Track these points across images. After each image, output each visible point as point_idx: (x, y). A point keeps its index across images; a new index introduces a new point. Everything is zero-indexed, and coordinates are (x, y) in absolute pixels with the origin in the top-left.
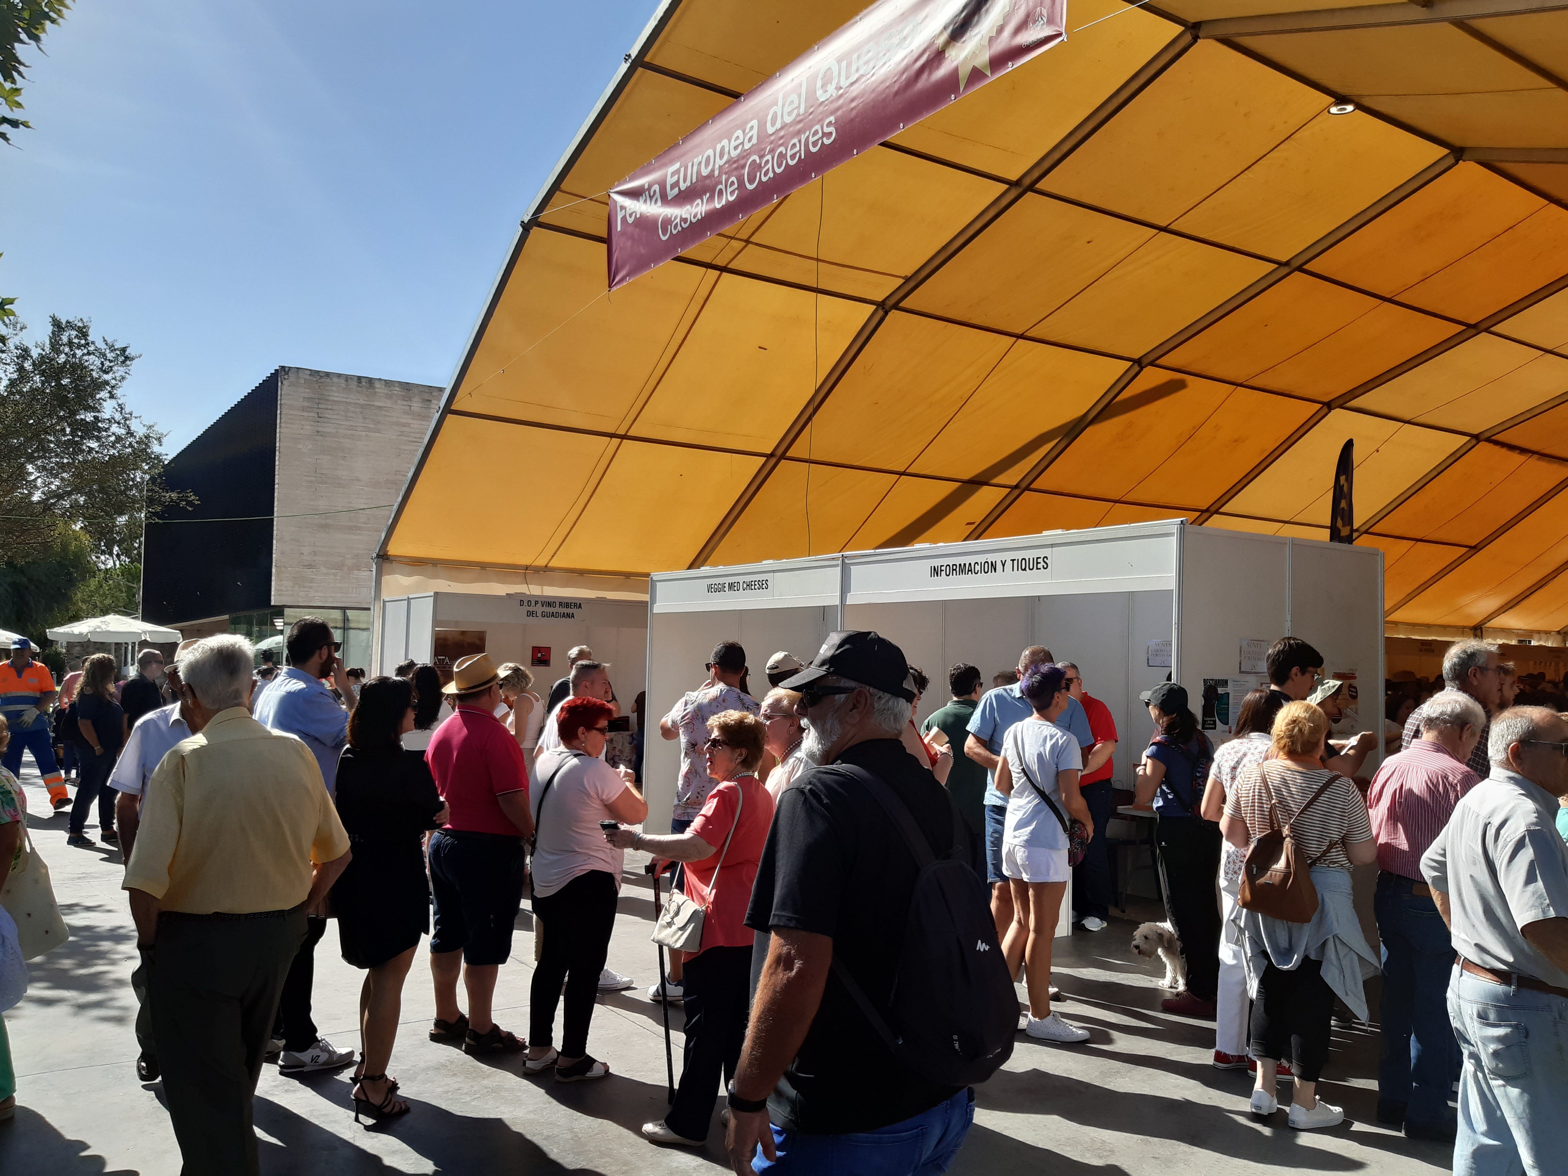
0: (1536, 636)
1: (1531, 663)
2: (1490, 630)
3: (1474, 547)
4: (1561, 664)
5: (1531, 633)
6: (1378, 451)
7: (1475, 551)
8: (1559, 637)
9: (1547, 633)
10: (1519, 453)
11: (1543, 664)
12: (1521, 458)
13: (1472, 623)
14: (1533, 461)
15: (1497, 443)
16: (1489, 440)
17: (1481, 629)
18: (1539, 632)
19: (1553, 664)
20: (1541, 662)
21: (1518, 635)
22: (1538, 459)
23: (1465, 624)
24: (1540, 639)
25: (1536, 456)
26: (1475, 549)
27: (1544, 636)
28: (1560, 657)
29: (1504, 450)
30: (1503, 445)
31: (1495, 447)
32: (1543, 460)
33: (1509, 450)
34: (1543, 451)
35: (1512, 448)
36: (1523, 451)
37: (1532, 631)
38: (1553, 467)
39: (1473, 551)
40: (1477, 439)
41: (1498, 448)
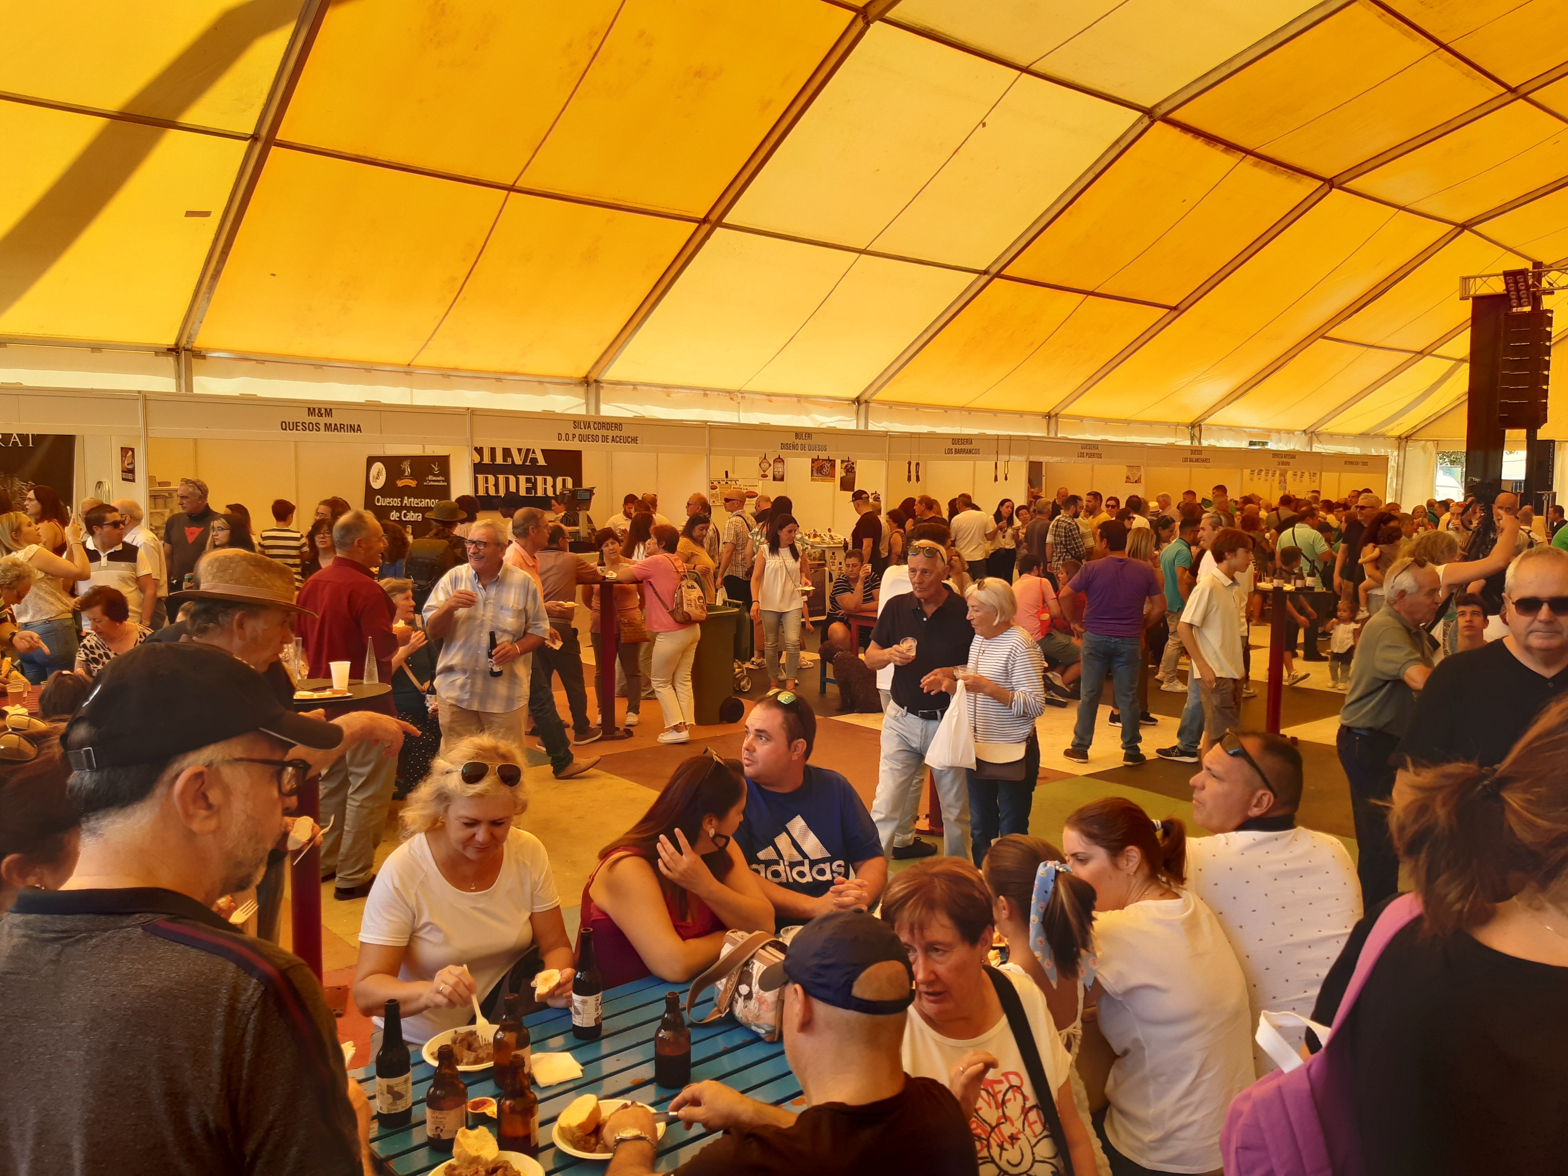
0: (1274, 436)
1: (1247, 472)
2: (1213, 427)
3: (1175, 308)
4: (1289, 474)
5: (1269, 432)
6: (984, 125)
7: (1176, 313)
8: (1305, 438)
9: (1290, 432)
10: (1224, 151)
11: (1263, 473)
12: (1228, 160)
13: (1190, 420)
14: (1247, 167)
15: (1179, 125)
16: (1166, 119)
17: (1200, 425)
18: (1278, 431)
19: (1278, 473)
20: (1261, 471)
21: (1250, 434)
22: (1255, 165)
23: (1181, 420)
24: (1280, 440)
26: (1176, 310)
27: (1284, 436)
28: (1288, 463)
29: (1199, 144)
30: (1197, 133)
31: (1176, 132)
32: (1262, 167)
33: (1208, 144)
34: (1260, 151)
35: (1211, 139)
36: (1230, 147)
37: (1270, 431)
38: (1279, 181)
39: (1174, 313)
40: (1151, 117)
41: (1188, 137)
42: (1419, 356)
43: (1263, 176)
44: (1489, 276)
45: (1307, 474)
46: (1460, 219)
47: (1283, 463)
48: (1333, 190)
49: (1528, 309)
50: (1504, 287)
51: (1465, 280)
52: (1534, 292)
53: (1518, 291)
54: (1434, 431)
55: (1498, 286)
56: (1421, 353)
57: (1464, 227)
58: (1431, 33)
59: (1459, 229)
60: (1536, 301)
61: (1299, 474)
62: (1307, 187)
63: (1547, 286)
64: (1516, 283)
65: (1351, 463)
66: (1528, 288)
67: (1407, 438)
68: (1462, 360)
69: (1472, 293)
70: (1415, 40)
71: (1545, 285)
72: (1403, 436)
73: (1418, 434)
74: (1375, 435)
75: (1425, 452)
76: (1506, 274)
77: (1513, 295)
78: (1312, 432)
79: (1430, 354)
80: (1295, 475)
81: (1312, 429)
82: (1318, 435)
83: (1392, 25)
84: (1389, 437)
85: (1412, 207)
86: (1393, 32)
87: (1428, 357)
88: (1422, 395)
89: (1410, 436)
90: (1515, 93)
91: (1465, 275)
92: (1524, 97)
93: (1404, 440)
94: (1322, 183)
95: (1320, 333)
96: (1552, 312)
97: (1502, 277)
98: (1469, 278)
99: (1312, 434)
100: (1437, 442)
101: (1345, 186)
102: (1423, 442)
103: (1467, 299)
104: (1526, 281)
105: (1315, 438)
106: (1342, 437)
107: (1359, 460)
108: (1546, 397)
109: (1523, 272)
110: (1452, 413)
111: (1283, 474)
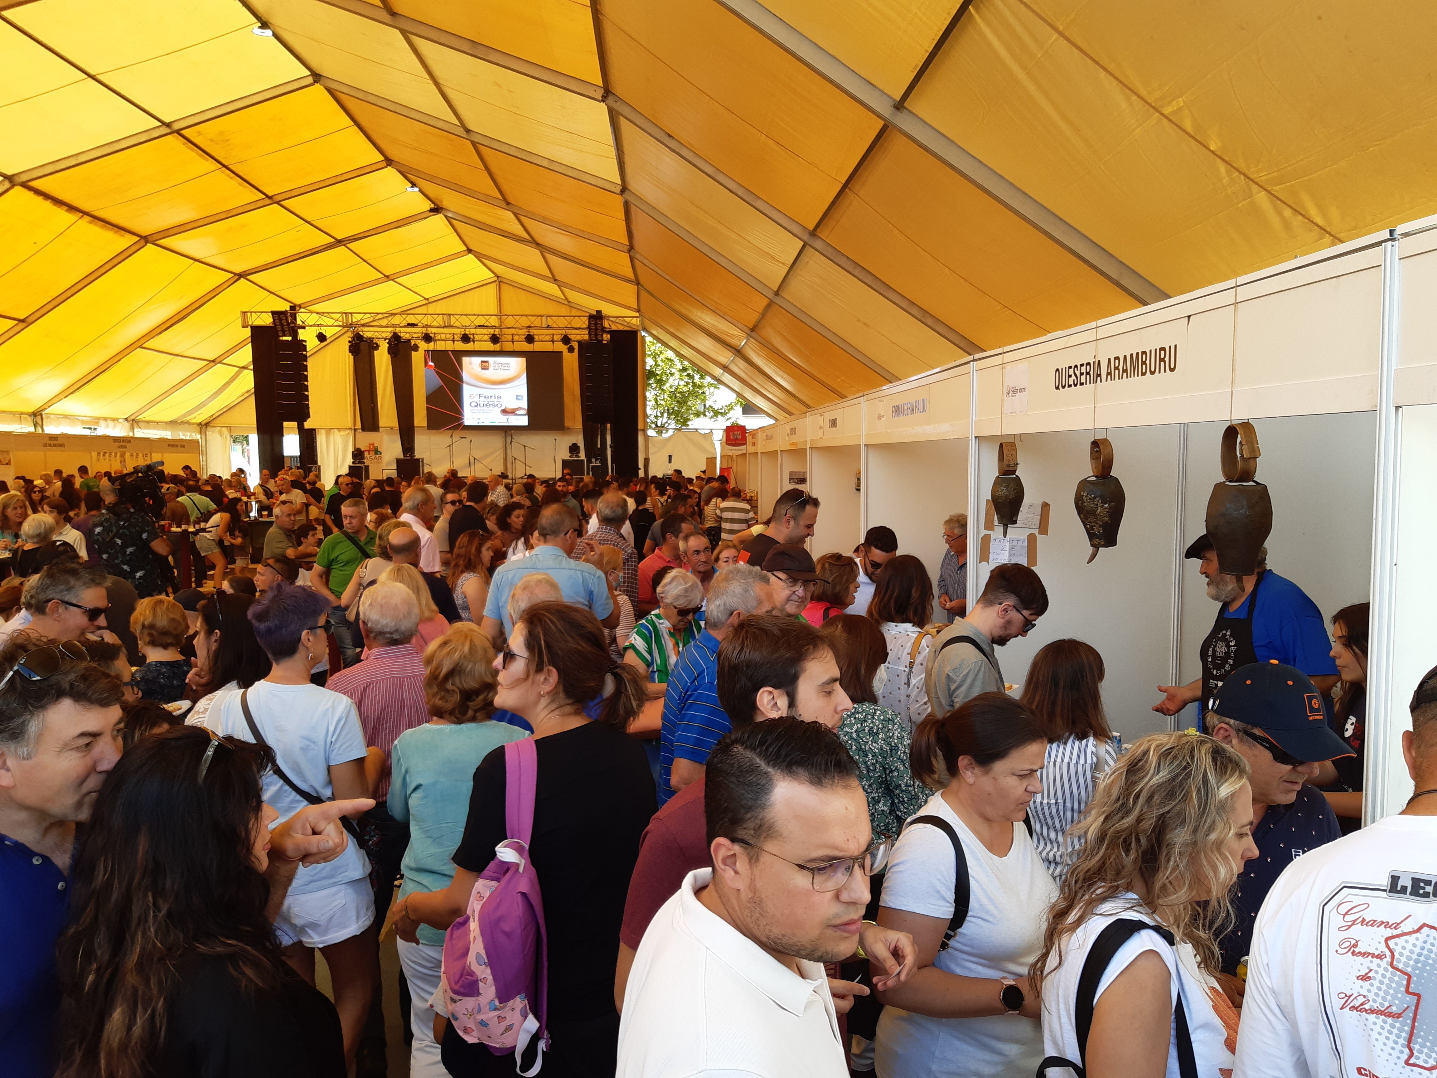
0: (102, 422)
1: (94, 454)
2: (52, 416)
3: (23, 321)
4: (127, 455)
7: (23, 325)
8: (127, 425)
9: (115, 421)
10: (67, 211)
11: (107, 455)
12: (71, 217)
13: (31, 410)
15: (38, 192)
16: (25, 185)
17: (41, 414)
18: (106, 419)
19: (118, 454)
20: (105, 453)
21: (83, 422)
22: (91, 222)
23: (24, 410)
24: (107, 426)
25: (87, 218)
26: (24, 322)
27: (111, 423)
28: (125, 447)
29: (48, 204)
30: (46, 196)
31: (31, 194)
32: (96, 225)
33: (55, 205)
34: (95, 213)
35: (57, 202)
36: (72, 208)
37: (99, 418)
38: (108, 235)
39: (22, 325)
40: (11, 182)
41: (40, 199)
42: (212, 364)
43: (96, 230)
44: (262, 312)
45: (140, 455)
46: (238, 270)
47: (122, 447)
48: (148, 245)
49: (290, 338)
50: (272, 320)
51: (244, 313)
52: (293, 327)
53: (282, 325)
54: (226, 419)
55: (267, 320)
56: (213, 361)
57: (240, 276)
58: (217, 158)
59: (237, 277)
60: (295, 334)
61: (135, 455)
62: (128, 240)
63: (301, 323)
64: (280, 320)
65: (173, 446)
66: (288, 324)
67: (207, 424)
68: (244, 368)
69: (250, 323)
70: (207, 160)
71: (299, 322)
72: (203, 423)
73: (214, 421)
74: (182, 422)
75: (221, 436)
76: (274, 313)
77: (279, 328)
78: (133, 420)
79: (220, 362)
80: (132, 455)
81: (133, 418)
82: (137, 422)
83: (192, 150)
84: (193, 424)
85: (204, 260)
86: (193, 155)
87: (219, 365)
88: (216, 392)
89: (209, 423)
90: (271, 199)
91: (245, 310)
92: (278, 203)
93: (204, 426)
94: (138, 238)
95: (139, 344)
96: (305, 341)
97: (270, 314)
98: (247, 312)
99: (133, 422)
100: (230, 428)
101: (157, 242)
102: (219, 428)
103: (247, 327)
104: (287, 319)
105: (136, 425)
106: (157, 424)
107: (178, 443)
108: (308, 400)
109: (284, 313)
110: (238, 406)
111: (123, 455)
